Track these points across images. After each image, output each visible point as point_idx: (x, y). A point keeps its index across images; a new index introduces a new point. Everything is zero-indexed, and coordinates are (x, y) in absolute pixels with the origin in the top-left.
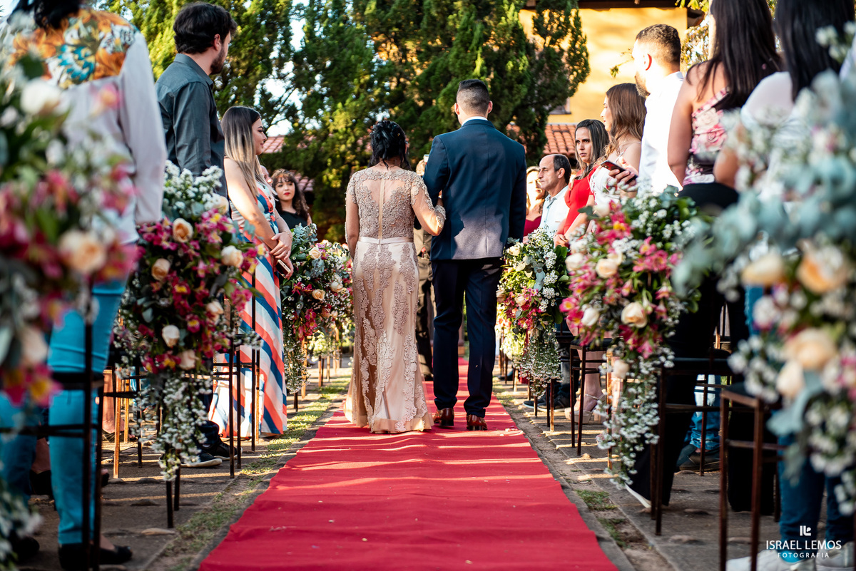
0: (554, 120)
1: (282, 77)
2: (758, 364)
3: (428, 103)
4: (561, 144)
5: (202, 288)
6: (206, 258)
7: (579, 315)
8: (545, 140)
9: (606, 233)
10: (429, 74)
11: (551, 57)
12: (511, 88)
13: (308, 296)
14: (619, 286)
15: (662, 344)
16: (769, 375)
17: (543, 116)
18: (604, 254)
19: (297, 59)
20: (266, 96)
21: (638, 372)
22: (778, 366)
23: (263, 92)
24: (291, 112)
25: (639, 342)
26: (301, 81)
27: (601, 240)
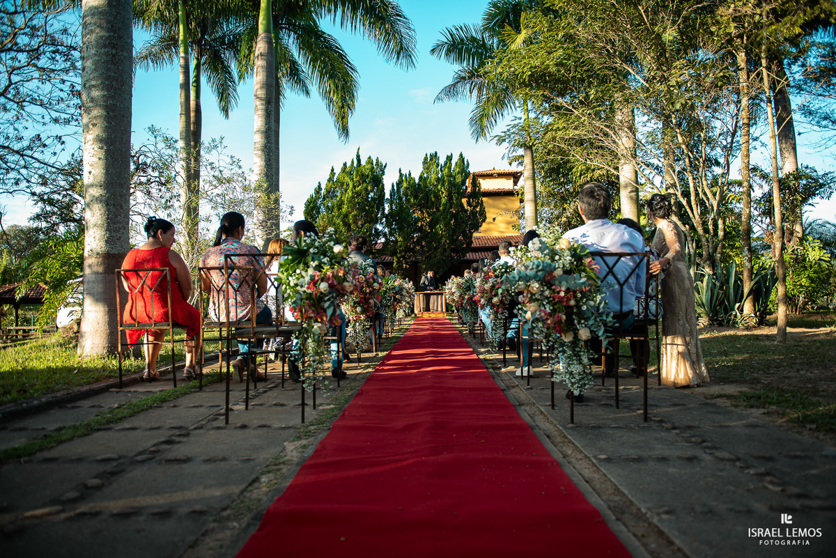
0: (475, 235)
1: (382, 224)
2: (520, 312)
3: (432, 231)
4: (478, 243)
5: (368, 296)
6: (369, 287)
7: (480, 301)
8: (472, 242)
9: (487, 276)
10: (431, 221)
11: (473, 213)
12: (460, 225)
13: (395, 297)
14: (491, 292)
15: (504, 309)
16: (523, 314)
17: (472, 233)
18: (486, 283)
19: (386, 217)
20: (376, 230)
21: (498, 318)
22: (525, 312)
23: (375, 228)
24: (385, 235)
25: (498, 309)
26: (388, 225)
27: (485, 278)
